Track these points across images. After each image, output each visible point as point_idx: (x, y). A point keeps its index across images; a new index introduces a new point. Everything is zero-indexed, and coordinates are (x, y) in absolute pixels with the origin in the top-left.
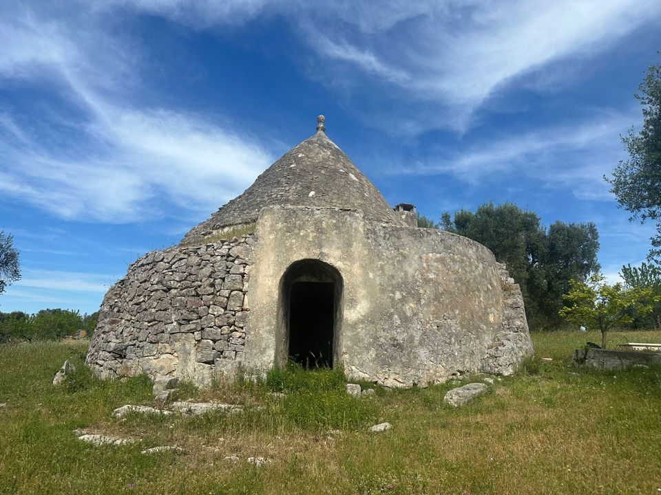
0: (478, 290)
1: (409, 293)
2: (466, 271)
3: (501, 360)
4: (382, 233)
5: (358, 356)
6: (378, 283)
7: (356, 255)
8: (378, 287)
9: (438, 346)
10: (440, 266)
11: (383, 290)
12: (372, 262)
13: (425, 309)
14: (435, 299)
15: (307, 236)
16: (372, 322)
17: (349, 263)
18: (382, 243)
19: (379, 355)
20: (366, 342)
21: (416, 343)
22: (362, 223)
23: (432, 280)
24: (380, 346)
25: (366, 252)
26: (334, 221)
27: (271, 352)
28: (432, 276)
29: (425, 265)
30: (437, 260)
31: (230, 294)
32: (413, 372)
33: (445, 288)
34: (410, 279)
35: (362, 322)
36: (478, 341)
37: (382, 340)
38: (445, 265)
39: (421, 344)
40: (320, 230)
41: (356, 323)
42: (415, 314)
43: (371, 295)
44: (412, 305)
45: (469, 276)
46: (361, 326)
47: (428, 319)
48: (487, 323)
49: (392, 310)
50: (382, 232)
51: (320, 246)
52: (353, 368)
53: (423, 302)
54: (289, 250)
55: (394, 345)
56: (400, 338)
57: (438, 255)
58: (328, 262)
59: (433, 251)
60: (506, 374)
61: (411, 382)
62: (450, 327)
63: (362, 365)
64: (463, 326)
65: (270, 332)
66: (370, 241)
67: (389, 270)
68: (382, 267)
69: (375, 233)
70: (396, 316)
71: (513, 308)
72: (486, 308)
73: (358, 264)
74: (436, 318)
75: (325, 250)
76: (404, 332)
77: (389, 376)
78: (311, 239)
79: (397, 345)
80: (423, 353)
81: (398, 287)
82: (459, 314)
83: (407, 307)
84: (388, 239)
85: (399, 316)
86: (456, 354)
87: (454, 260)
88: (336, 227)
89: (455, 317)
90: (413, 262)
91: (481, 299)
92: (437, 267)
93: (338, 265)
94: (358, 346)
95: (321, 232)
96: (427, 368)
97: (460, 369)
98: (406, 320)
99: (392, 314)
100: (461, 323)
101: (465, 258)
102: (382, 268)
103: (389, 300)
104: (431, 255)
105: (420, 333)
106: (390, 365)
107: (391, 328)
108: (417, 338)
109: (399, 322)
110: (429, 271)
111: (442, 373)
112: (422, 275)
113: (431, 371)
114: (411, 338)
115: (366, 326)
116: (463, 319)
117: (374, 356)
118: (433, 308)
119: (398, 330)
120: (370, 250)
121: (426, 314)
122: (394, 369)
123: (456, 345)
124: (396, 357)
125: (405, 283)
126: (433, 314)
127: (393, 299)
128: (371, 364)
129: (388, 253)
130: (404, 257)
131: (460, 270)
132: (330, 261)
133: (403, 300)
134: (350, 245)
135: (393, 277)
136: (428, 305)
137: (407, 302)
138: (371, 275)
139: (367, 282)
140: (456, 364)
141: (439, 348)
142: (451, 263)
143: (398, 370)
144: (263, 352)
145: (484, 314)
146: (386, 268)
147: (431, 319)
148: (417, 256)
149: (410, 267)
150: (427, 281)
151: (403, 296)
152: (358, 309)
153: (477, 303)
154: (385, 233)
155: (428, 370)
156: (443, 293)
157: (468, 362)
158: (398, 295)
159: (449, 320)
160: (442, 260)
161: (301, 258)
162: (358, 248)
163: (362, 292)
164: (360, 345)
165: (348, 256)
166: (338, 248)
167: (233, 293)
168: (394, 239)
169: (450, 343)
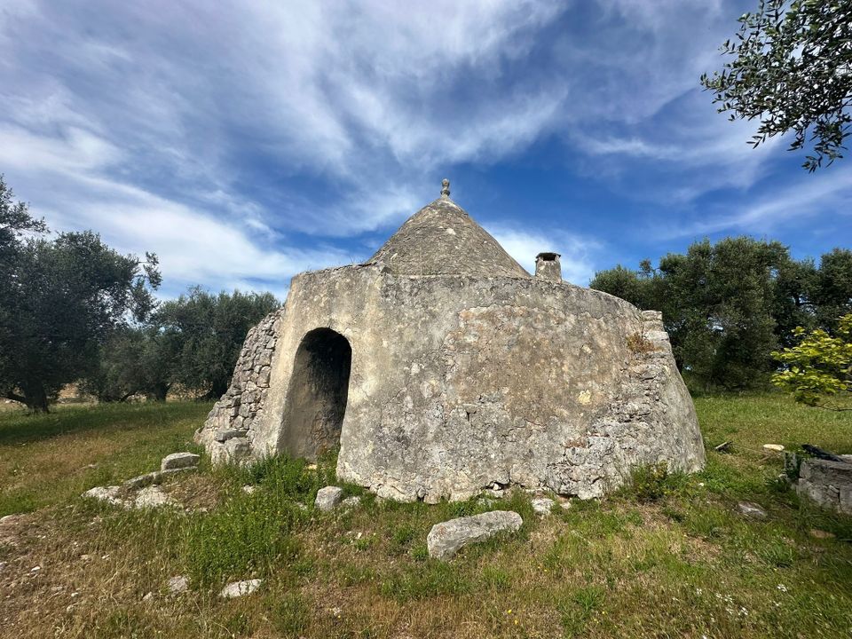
0: (559, 356)
1: (431, 365)
2: (535, 329)
3: (578, 471)
4: (408, 288)
5: (355, 450)
6: (392, 353)
7: (368, 318)
8: (391, 359)
9: (462, 442)
10: (485, 325)
11: (396, 363)
12: (387, 325)
13: (451, 387)
14: (470, 372)
15: (319, 301)
16: (377, 405)
17: (358, 330)
18: (407, 301)
19: (376, 452)
20: (366, 432)
21: (430, 436)
22: (380, 278)
23: (470, 345)
24: (380, 438)
25: (381, 315)
26: (348, 280)
27: (275, 436)
28: (470, 339)
29: (462, 325)
30: (482, 317)
31: (260, 370)
32: (418, 479)
33: (489, 355)
34: (436, 345)
35: (367, 405)
36: (545, 435)
37: (386, 430)
38: (493, 323)
39: (436, 439)
40: (332, 294)
41: (359, 406)
42: (436, 395)
43: (381, 370)
44: (433, 382)
45: (540, 336)
46: (365, 410)
47: (453, 402)
48: (573, 406)
49: (405, 389)
50: (408, 286)
51: (330, 312)
52: (347, 464)
53: (449, 377)
54: (304, 319)
55: (399, 440)
56: (407, 429)
57: (484, 309)
58: (337, 330)
59: (477, 304)
60: (585, 495)
61: (414, 493)
62: (490, 413)
63: (356, 462)
64: (514, 413)
65: (278, 413)
66: (388, 299)
67: (409, 335)
68: (401, 331)
69: (398, 288)
70: (408, 398)
71: (643, 380)
72: (573, 382)
73: (369, 330)
74: (467, 401)
75: (334, 316)
76: (414, 420)
77: (385, 481)
78: (322, 305)
79: (402, 440)
80: (437, 452)
81: (417, 357)
82: (509, 394)
83: (426, 385)
84: (416, 294)
85: (413, 397)
86: (493, 456)
87: (511, 315)
88: (349, 286)
89: (501, 399)
90: (445, 322)
91: (565, 368)
92: (480, 326)
93: (347, 332)
94: (356, 437)
95: (333, 296)
96: (440, 475)
97: (499, 479)
98: (421, 403)
99: (404, 395)
100: (511, 408)
101: (536, 310)
102: (401, 333)
103: (403, 376)
104: (472, 310)
105: (437, 422)
106: (387, 467)
107: (399, 414)
108: (432, 429)
109: (410, 406)
110: (466, 332)
111: (464, 485)
112: (455, 339)
113: (447, 480)
114: (424, 430)
115: (370, 411)
116: (518, 401)
117: (370, 451)
118: (463, 386)
119: (408, 418)
120: (387, 311)
121: (452, 394)
122: (393, 473)
123: (495, 442)
124: (396, 457)
125: (428, 351)
126: (463, 395)
127: (408, 374)
128: (366, 462)
129: (412, 312)
130: (433, 315)
131: (521, 329)
132: (339, 329)
133: (422, 375)
134: (361, 307)
135: (412, 344)
136: (457, 381)
137: (426, 378)
138: (385, 343)
139: (378, 353)
140: (491, 472)
141: (464, 446)
142: (506, 319)
143: (397, 474)
144: (269, 435)
145: (567, 393)
146: (406, 333)
147: (459, 402)
148: (451, 314)
149: (440, 329)
150: (461, 347)
151: (421, 369)
152: (364, 387)
153: (554, 376)
154: (412, 288)
155: (443, 478)
156: (484, 363)
157: (517, 469)
158: (415, 369)
159: (488, 404)
160: (490, 317)
161: (314, 328)
162: (371, 311)
163: (371, 365)
164: (359, 435)
165: (358, 321)
166: (348, 312)
167: (263, 369)
168: (423, 293)
169: (482, 440)
